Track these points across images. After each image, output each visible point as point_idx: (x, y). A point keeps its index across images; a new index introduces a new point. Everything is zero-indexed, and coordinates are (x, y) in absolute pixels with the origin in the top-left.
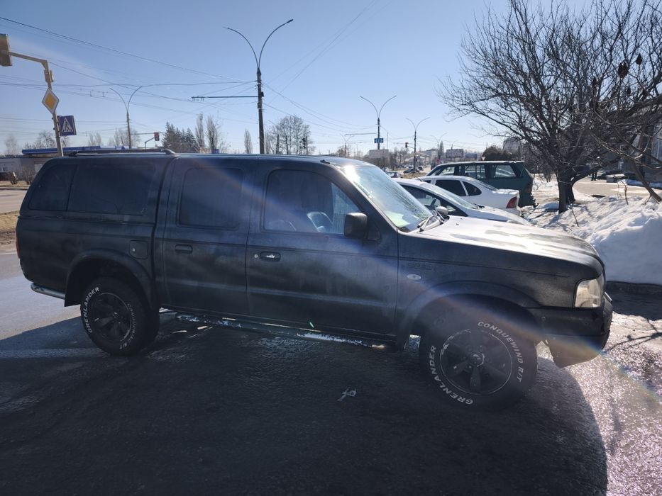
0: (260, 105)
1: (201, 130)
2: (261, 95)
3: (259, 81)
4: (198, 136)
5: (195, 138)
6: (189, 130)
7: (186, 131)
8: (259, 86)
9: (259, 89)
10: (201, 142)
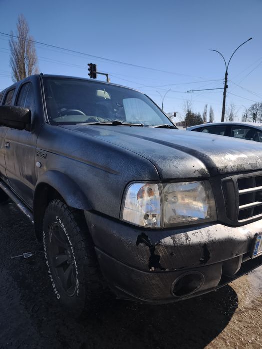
0: (224, 93)
1: (205, 113)
2: (226, 87)
3: (226, 78)
4: (203, 116)
5: (202, 117)
6: (199, 113)
7: (197, 114)
8: (226, 82)
9: (225, 84)
10: (205, 119)
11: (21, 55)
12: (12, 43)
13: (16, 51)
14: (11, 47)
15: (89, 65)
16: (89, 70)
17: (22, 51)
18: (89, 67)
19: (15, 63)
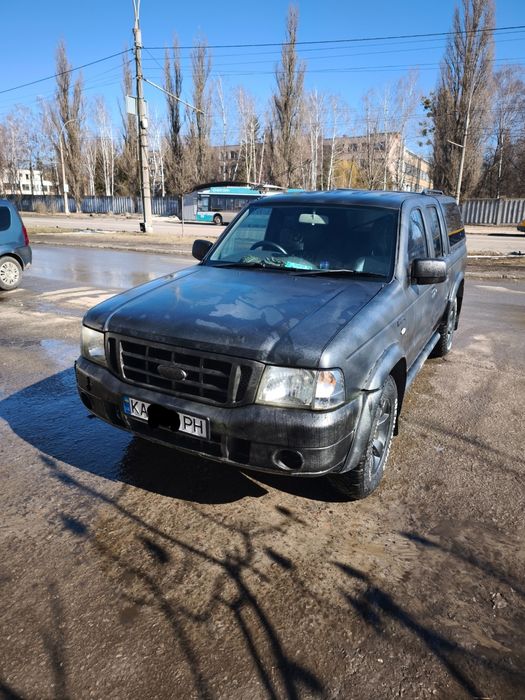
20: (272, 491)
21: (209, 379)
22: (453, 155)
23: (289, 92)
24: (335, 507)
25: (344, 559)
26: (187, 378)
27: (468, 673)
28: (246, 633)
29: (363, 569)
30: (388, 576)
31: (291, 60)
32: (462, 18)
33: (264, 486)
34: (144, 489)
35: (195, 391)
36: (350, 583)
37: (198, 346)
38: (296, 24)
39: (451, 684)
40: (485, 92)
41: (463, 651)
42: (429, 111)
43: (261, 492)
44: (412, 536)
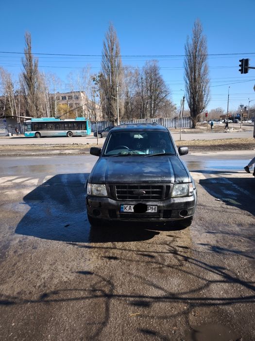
11: (193, 55)
12: (187, 46)
13: (189, 52)
14: (186, 50)
15: (240, 61)
16: (240, 66)
17: (194, 52)
18: (240, 63)
19: (187, 63)
20: (161, 232)
21: (153, 192)
22: (112, 102)
23: (31, 71)
24: (182, 231)
25: (200, 243)
26: (146, 194)
27: (249, 255)
28: (196, 264)
29: (206, 243)
30: (213, 243)
31: (30, 57)
32: (107, 45)
33: (159, 231)
34: (121, 242)
35: (148, 197)
36: (206, 247)
37: (150, 182)
38: (30, 40)
39: (248, 258)
40: (121, 76)
41: (244, 252)
42: (95, 82)
43: (158, 233)
44: (209, 232)
